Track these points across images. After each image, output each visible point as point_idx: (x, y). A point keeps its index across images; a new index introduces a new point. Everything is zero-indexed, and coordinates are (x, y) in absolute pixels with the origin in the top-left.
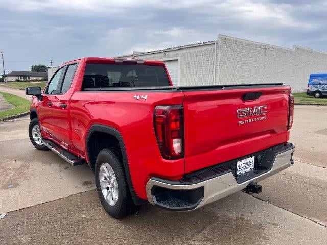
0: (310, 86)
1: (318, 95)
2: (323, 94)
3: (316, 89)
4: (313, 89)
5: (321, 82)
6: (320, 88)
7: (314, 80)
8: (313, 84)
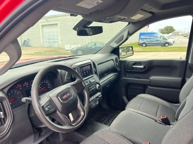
0: (140, 40)
1: (144, 45)
2: (147, 45)
3: (143, 42)
4: (141, 42)
5: (146, 37)
6: (145, 41)
7: (142, 37)
8: (142, 39)
